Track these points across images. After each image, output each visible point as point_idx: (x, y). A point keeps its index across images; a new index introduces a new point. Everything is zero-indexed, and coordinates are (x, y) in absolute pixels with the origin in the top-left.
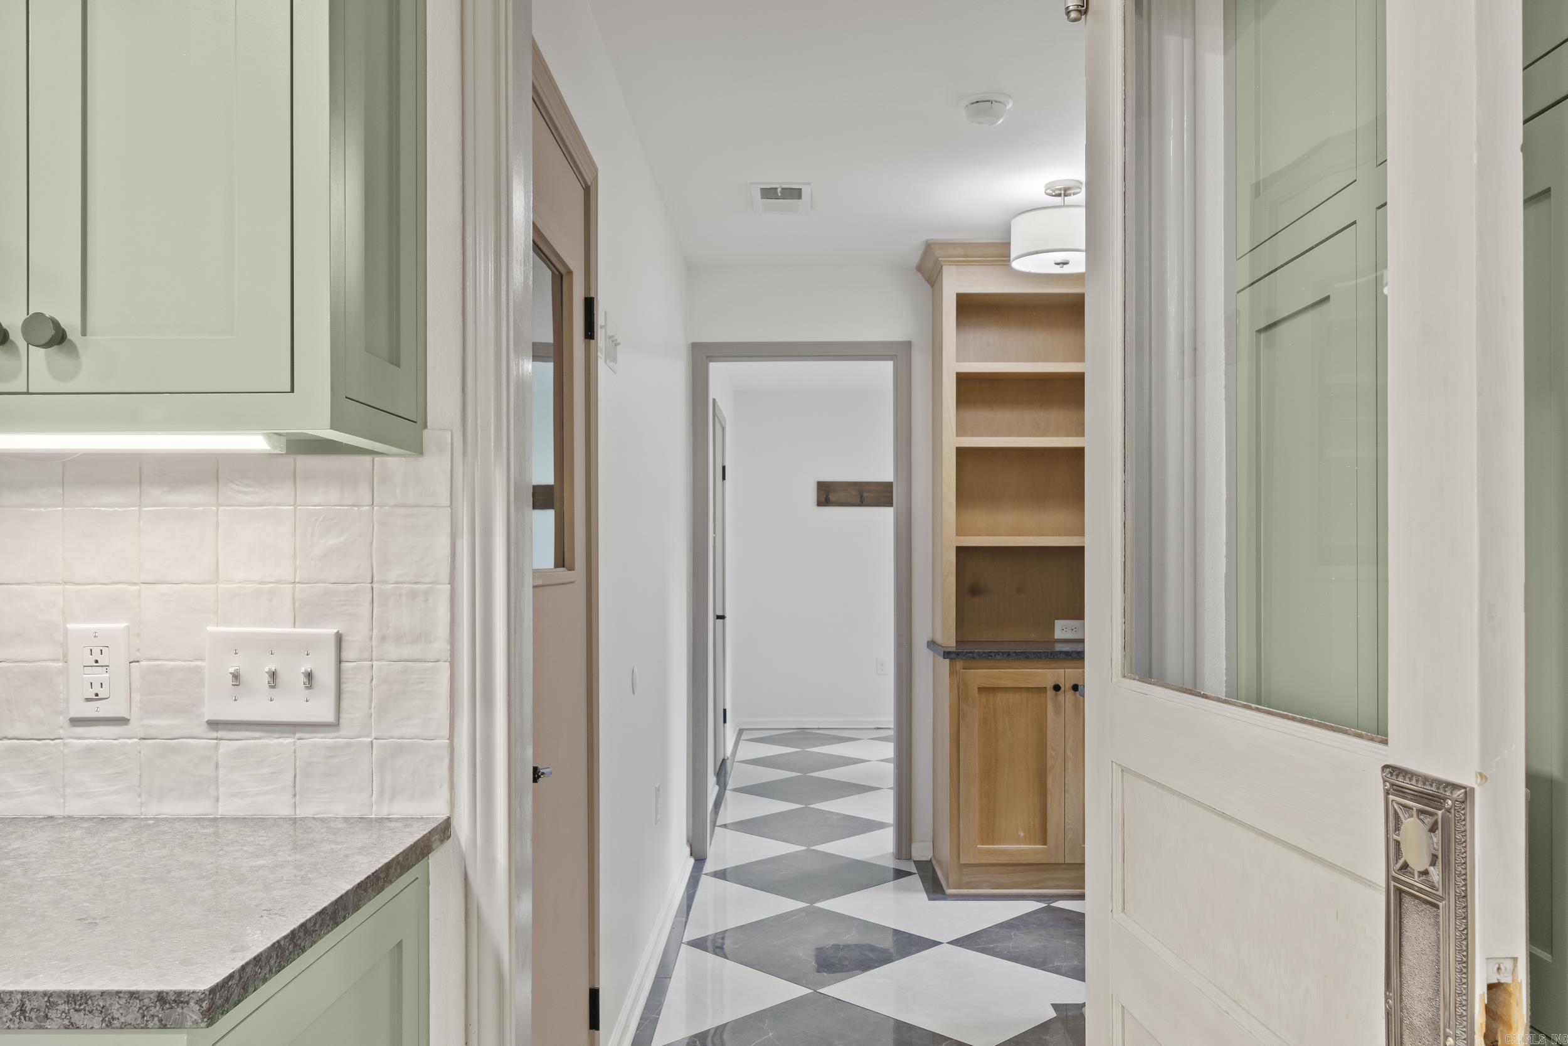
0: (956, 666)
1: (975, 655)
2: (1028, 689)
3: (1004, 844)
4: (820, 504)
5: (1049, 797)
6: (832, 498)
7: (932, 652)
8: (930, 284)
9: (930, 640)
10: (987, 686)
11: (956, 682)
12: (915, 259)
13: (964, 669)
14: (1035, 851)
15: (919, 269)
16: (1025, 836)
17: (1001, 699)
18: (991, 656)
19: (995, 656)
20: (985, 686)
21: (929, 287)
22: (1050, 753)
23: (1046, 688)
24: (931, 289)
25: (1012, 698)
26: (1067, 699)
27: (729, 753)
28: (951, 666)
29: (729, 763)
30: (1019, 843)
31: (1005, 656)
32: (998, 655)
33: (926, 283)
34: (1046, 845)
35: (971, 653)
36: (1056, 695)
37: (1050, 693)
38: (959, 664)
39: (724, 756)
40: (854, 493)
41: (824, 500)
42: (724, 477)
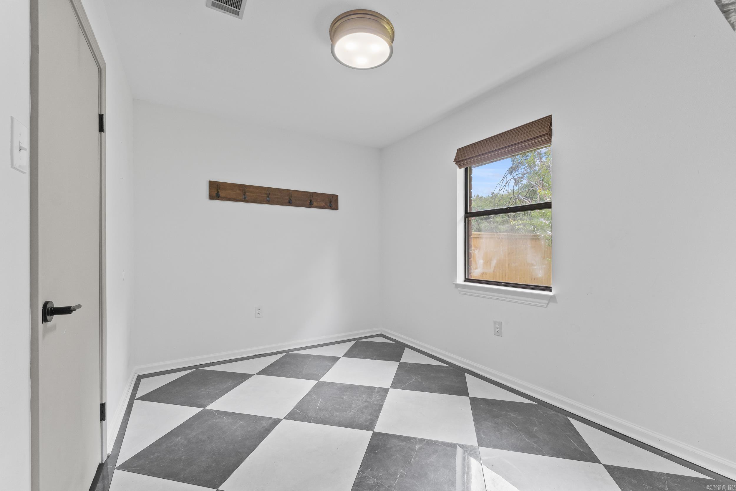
4: (211, 197)
6: (222, 194)
40: (238, 192)
41: (215, 195)
42: (101, 129)
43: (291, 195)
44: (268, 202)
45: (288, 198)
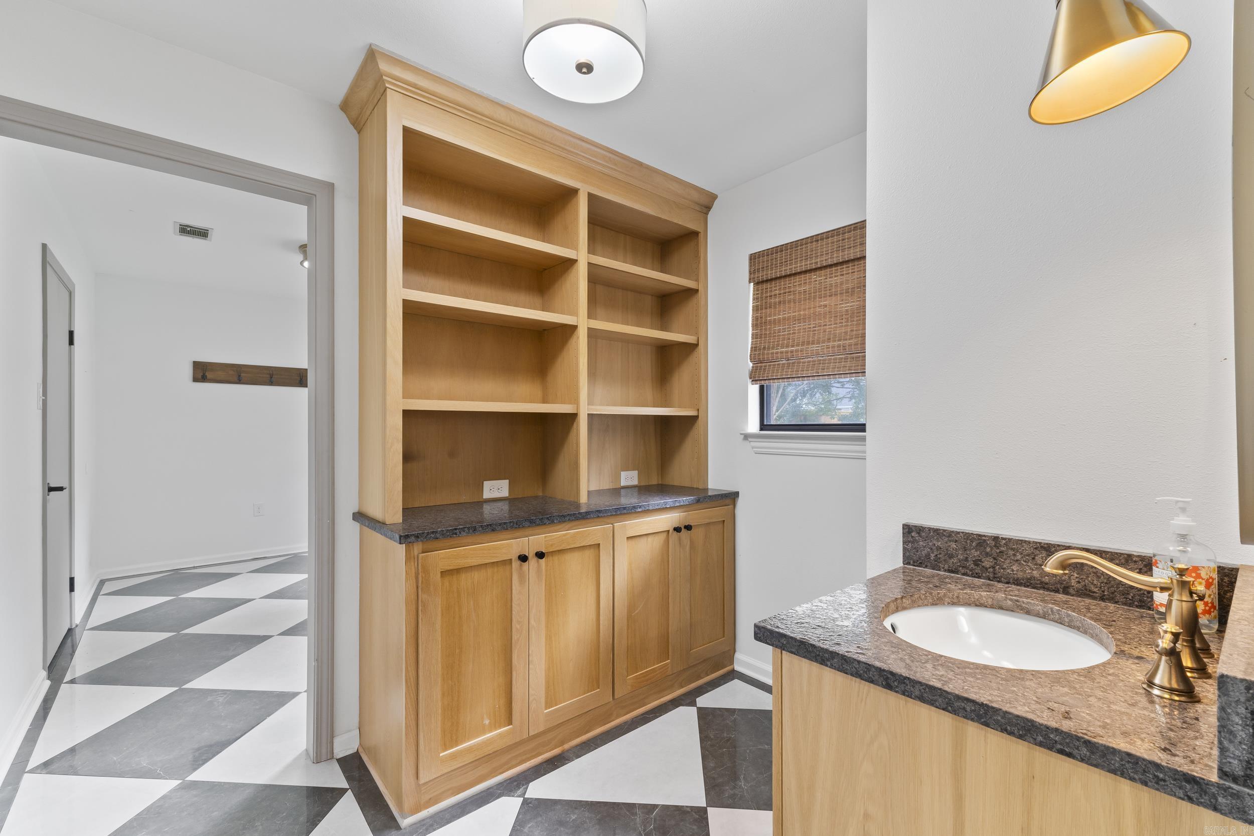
0: (413, 549)
1: (438, 535)
2: (493, 564)
3: (469, 740)
4: (195, 380)
5: (514, 673)
6: (209, 375)
7: (359, 524)
8: (356, 128)
9: (356, 510)
10: (451, 568)
11: (413, 569)
12: (340, 92)
13: (423, 552)
14: (500, 736)
15: (345, 106)
16: (490, 723)
17: (465, 580)
18: (456, 534)
19: (460, 533)
20: (449, 568)
21: (355, 131)
22: (515, 626)
23: (511, 560)
24: (357, 135)
25: (476, 576)
26: (531, 567)
27: (77, 620)
28: (408, 551)
29: (77, 631)
30: (484, 733)
31: (471, 531)
32: (464, 531)
33: (351, 126)
34: (512, 724)
35: (433, 532)
36: (521, 565)
37: (516, 564)
38: (417, 548)
39: (71, 626)
40: (231, 372)
41: (200, 377)
42: (71, 342)
43: (301, 375)
44: (271, 383)
45: (299, 379)
